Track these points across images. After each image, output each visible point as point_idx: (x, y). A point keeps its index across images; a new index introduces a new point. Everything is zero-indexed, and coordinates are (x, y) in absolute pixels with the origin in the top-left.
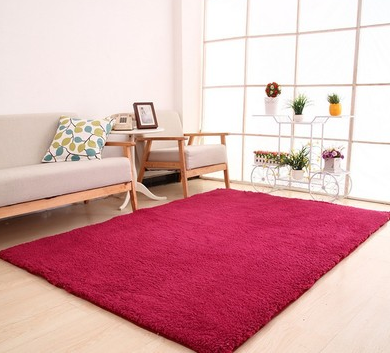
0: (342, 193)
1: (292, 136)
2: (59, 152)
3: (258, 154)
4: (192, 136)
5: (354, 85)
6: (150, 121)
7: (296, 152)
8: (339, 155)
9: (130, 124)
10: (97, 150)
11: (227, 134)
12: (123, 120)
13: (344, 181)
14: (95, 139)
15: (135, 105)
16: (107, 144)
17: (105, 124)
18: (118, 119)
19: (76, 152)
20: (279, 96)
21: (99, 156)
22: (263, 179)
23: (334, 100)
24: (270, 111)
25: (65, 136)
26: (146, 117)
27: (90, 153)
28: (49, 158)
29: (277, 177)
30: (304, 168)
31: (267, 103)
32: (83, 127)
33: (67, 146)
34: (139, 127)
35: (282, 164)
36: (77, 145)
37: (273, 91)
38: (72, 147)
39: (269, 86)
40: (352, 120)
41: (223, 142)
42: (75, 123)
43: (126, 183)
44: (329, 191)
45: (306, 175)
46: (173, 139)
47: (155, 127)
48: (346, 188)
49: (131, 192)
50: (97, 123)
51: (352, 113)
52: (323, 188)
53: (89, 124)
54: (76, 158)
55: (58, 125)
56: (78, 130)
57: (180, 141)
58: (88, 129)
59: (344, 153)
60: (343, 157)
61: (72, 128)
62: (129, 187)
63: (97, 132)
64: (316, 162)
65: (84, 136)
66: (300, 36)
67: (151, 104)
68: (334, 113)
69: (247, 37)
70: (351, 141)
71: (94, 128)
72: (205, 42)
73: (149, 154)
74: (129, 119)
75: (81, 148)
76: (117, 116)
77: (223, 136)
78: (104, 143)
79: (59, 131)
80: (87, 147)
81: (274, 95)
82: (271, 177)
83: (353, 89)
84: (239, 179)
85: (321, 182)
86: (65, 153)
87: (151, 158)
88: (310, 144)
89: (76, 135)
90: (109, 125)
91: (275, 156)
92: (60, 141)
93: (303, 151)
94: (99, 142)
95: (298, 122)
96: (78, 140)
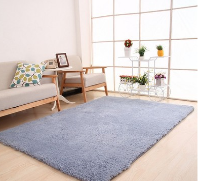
0: (165, 96)
1: (139, 67)
2: (19, 82)
3: (122, 77)
4: (87, 69)
5: (170, 40)
6: (65, 63)
7: (142, 75)
8: (163, 77)
9: (55, 65)
10: (38, 80)
11: (105, 67)
12: (51, 63)
13: (166, 90)
14: (37, 74)
15: (57, 55)
16: (43, 76)
17: (41, 66)
18: (48, 63)
19: (27, 82)
20: (131, 47)
21: (39, 83)
22: (125, 90)
23: (160, 48)
24: (127, 55)
25: (21, 73)
26: (63, 61)
27: (35, 82)
28: (13, 85)
29: (132, 89)
30: (146, 84)
31: (125, 50)
32: (30, 68)
33: (23, 79)
34: (60, 67)
35: (134, 82)
36: (28, 78)
37: (128, 44)
38: (25, 79)
39: (126, 41)
40: (169, 58)
41: (104, 72)
42: (26, 66)
43: (54, 97)
44: (159, 95)
45: (147, 87)
46: (78, 72)
47: (67, 66)
48: (168, 94)
49: (57, 101)
50: (38, 66)
51: (170, 55)
52: (156, 94)
53: (33, 67)
54: (27, 85)
55: (17, 68)
56: (28, 70)
57: (81, 73)
58: (33, 69)
59: (166, 75)
60: (165, 78)
61: (24, 69)
62: (55, 99)
63: (38, 71)
64: (152, 81)
65: (31, 73)
66: (142, 14)
67: (65, 54)
68: (160, 55)
69: (114, 15)
70: (169, 69)
71: (36, 69)
72: (92, 18)
73: (65, 79)
74: (54, 63)
75: (30, 80)
76: (47, 61)
77: (103, 68)
78: (41, 76)
79: (17, 71)
80: (33, 79)
81: (129, 46)
82: (129, 89)
83: (170, 42)
84: (113, 90)
85: (155, 91)
86: (22, 83)
87: (66, 82)
88: (148, 72)
89: (27, 73)
90: (43, 67)
91: (131, 78)
92: (18, 76)
93: (145, 75)
94: (39, 76)
95: (142, 60)
96: (28, 75)
